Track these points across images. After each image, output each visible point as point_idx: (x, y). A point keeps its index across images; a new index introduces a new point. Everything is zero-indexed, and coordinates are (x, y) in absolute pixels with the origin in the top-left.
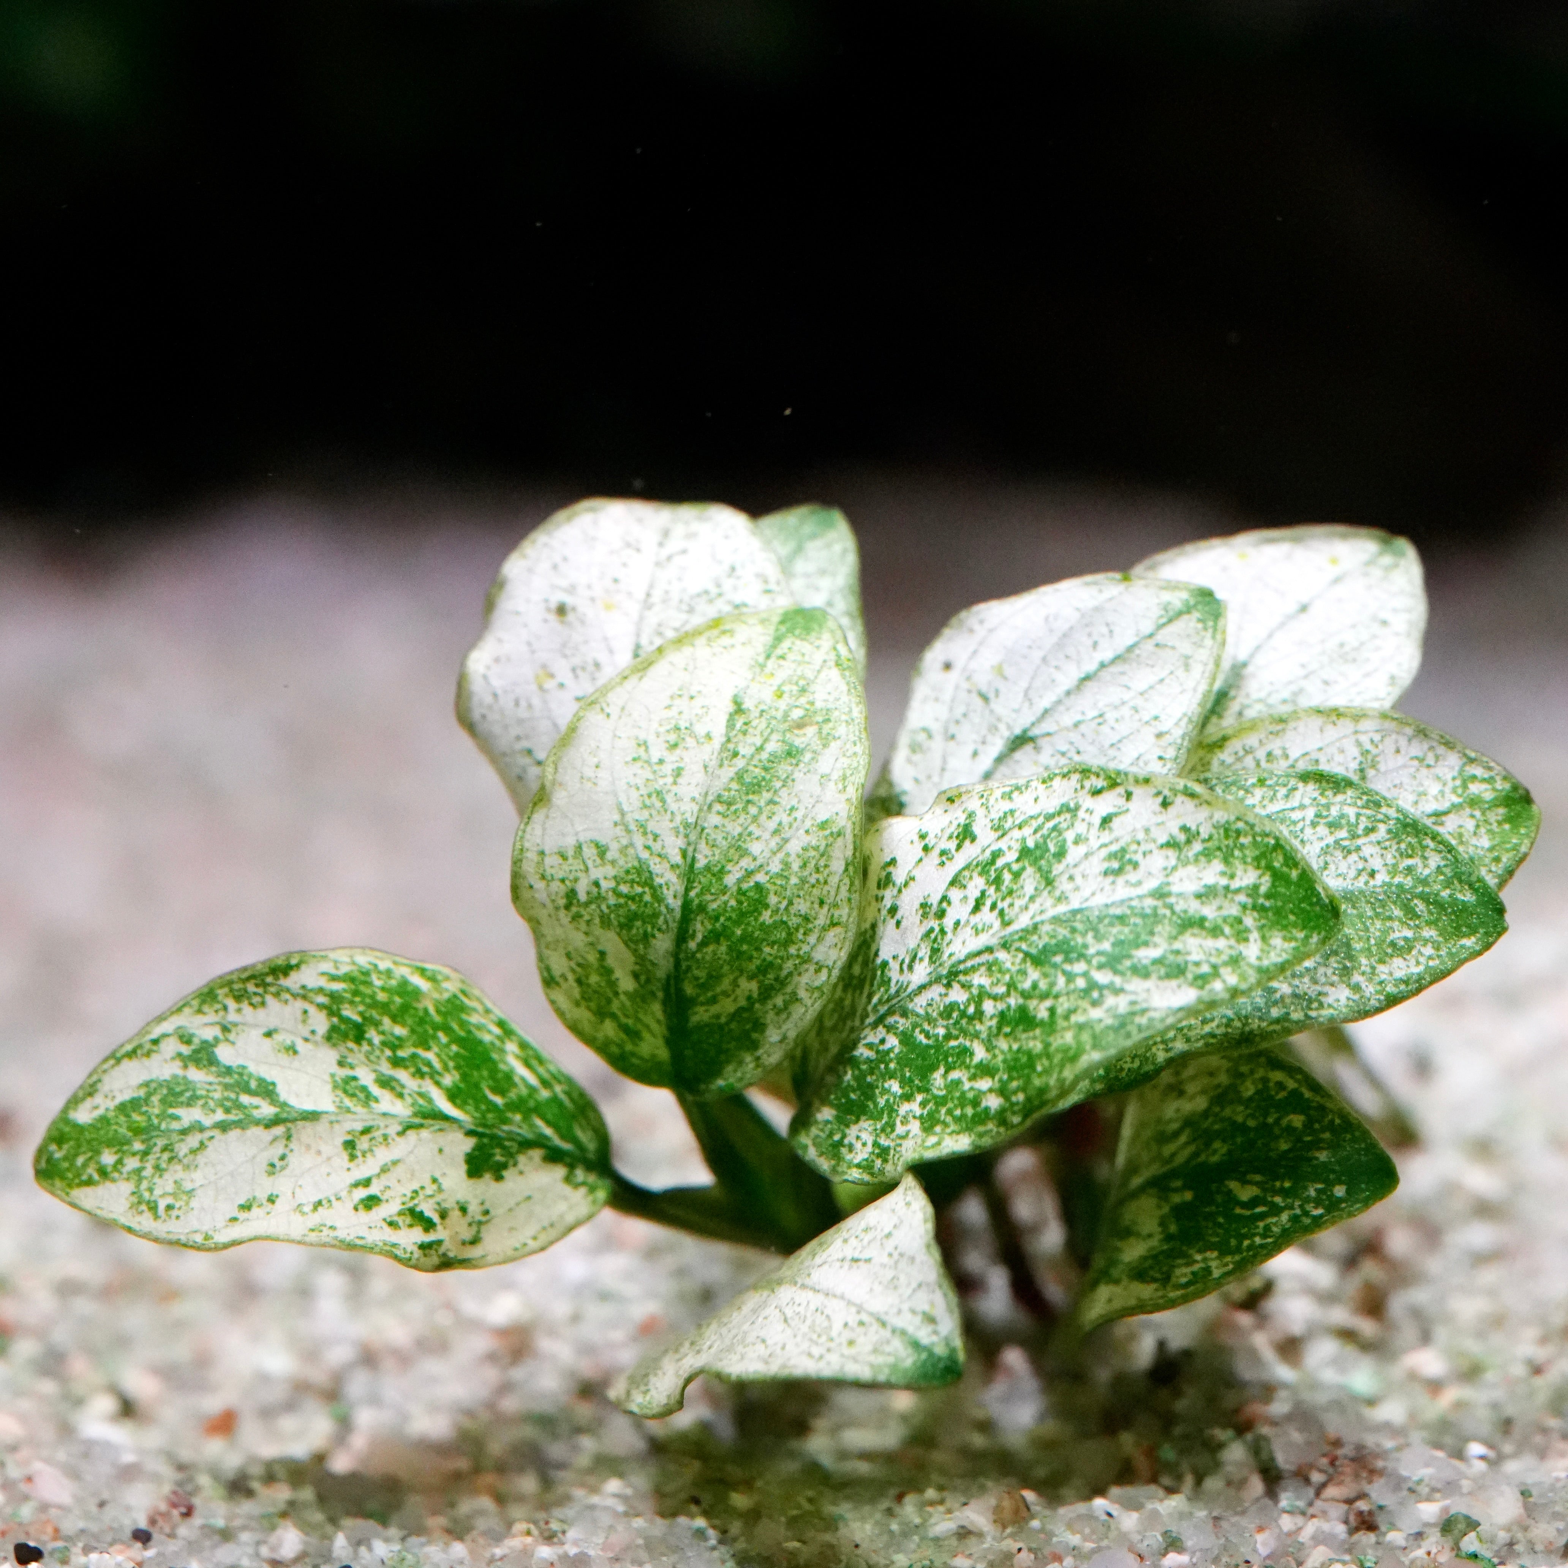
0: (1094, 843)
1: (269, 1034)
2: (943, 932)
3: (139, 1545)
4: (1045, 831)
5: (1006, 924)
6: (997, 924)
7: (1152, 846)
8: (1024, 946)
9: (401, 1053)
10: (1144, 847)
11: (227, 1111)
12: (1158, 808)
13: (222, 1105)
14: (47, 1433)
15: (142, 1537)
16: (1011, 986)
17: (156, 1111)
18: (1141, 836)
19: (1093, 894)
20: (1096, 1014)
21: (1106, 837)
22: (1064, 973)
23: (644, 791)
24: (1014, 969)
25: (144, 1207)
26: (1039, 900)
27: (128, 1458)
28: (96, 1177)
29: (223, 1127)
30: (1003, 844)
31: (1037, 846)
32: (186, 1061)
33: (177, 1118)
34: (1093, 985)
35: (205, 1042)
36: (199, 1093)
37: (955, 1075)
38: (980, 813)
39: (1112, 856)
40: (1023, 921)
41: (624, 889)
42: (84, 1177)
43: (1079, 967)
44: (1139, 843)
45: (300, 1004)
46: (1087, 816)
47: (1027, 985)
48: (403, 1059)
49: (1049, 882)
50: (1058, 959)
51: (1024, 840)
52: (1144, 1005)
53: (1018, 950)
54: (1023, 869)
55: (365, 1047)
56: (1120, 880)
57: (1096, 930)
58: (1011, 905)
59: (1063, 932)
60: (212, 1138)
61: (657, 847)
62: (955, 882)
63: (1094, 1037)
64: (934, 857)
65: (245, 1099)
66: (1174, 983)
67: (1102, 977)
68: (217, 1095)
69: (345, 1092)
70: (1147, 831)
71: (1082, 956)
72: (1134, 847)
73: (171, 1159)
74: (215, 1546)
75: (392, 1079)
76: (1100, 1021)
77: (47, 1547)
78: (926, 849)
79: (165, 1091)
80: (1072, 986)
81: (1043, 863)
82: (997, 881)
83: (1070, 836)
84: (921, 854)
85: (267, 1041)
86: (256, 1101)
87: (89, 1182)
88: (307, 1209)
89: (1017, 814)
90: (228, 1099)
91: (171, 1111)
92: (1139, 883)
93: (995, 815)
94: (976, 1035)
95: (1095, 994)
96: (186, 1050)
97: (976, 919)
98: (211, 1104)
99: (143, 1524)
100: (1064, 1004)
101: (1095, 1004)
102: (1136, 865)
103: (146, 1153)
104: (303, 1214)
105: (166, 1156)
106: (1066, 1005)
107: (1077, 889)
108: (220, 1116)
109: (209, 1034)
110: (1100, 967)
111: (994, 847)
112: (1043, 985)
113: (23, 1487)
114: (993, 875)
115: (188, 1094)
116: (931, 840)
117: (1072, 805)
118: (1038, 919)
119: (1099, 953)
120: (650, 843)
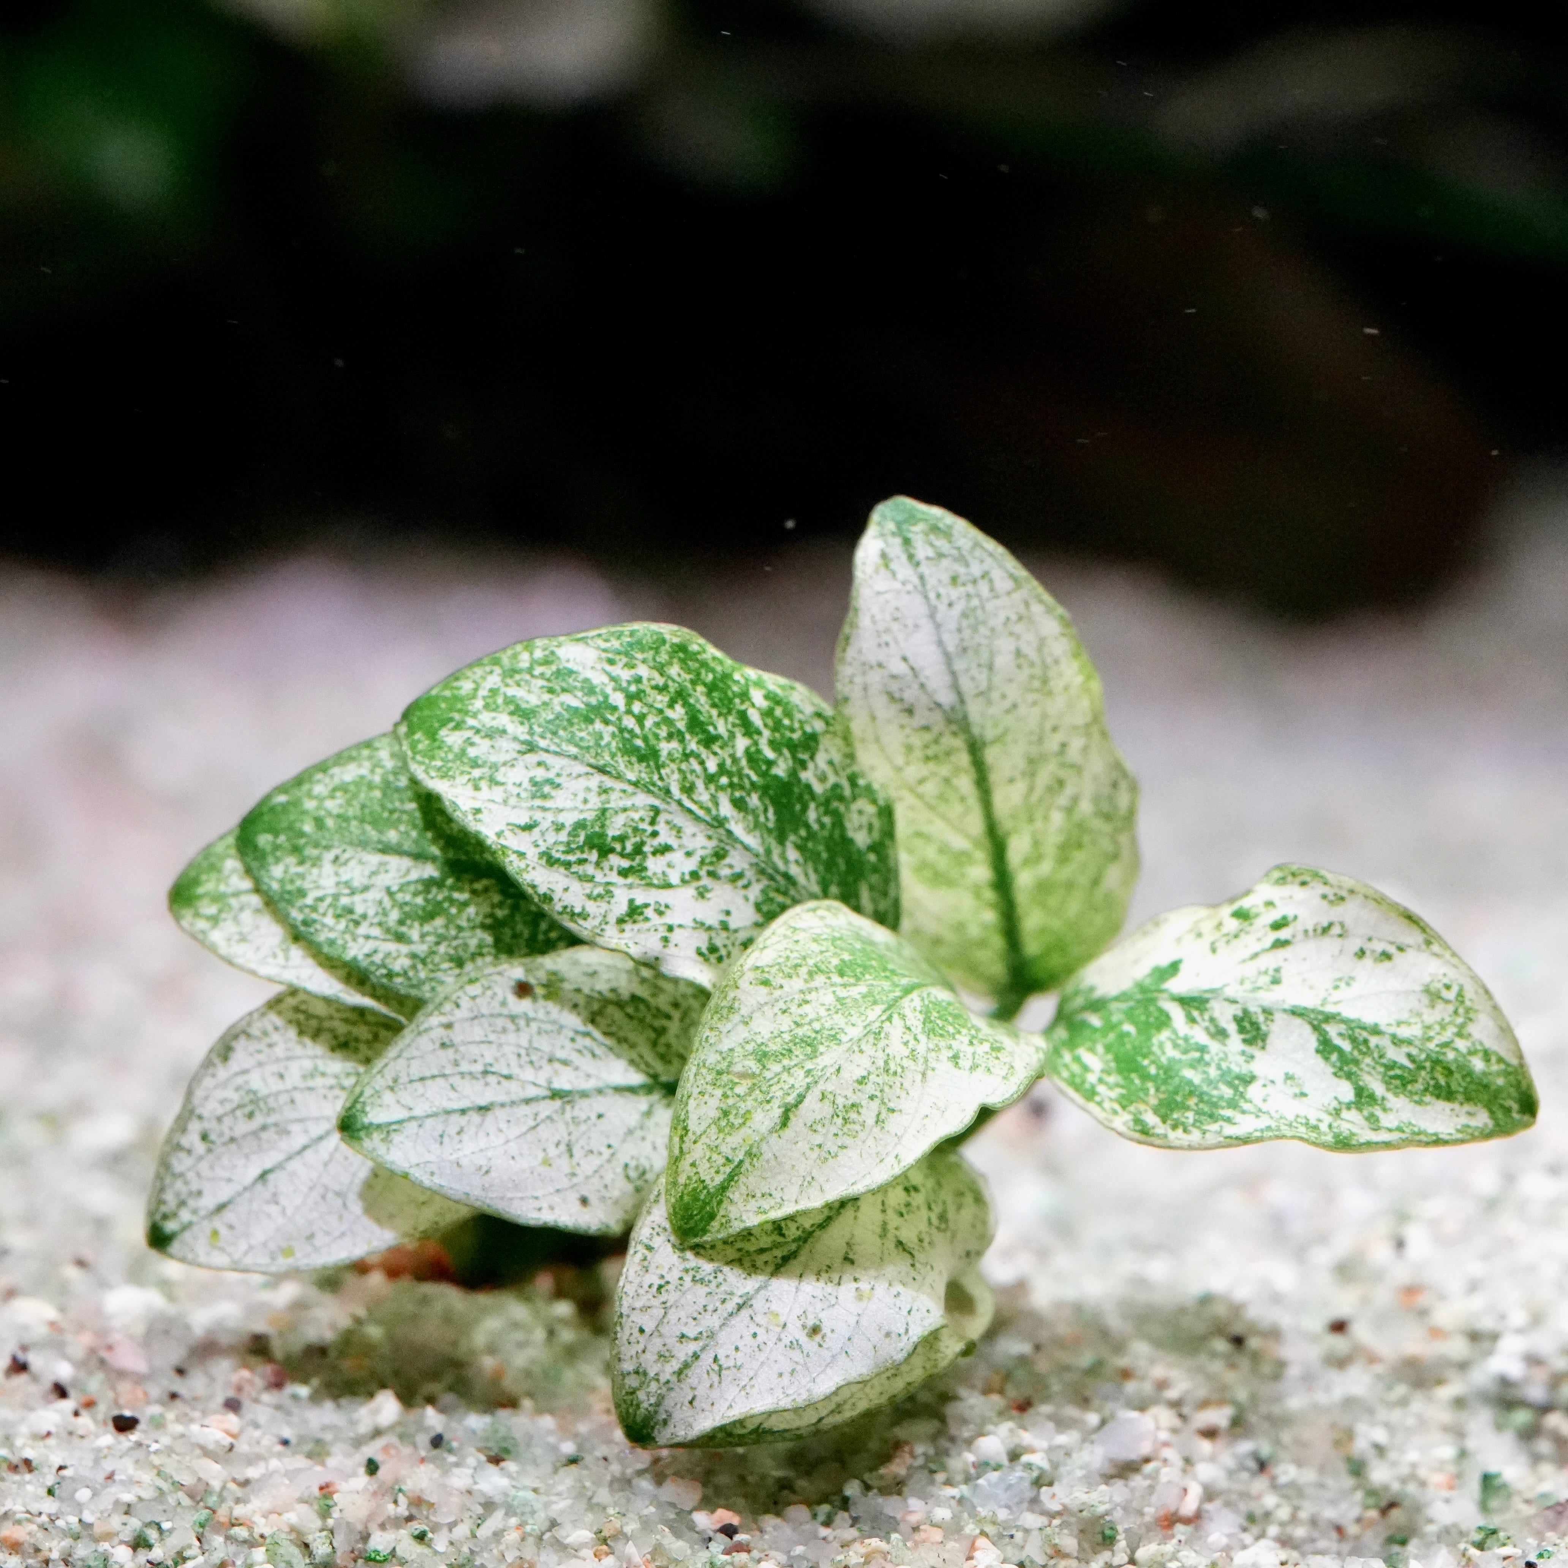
0: (550, 817)
1: (1303, 1095)
4: (579, 855)
5: (656, 811)
6: (662, 818)
7: (510, 788)
8: (656, 777)
9: (1197, 1055)
10: (516, 790)
11: (1366, 1041)
13: (1368, 1048)
16: (686, 756)
17: (1423, 1073)
18: (513, 800)
19: (579, 776)
20: (643, 671)
21: (538, 815)
22: (642, 726)
24: (674, 766)
25: (1468, 1003)
26: (621, 804)
28: (1493, 1059)
29: (1376, 1031)
30: (614, 877)
31: (592, 848)
32: (1381, 1102)
33: (1409, 1056)
34: (631, 698)
35: (1360, 1109)
36: (1382, 1070)
38: (612, 918)
39: (544, 797)
40: (643, 800)
42: (1502, 1066)
43: (629, 722)
44: (518, 796)
45: (1265, 1107)
46: (540, 842)
47: (674, 745)
48: (1197, 1050)
49: (604, 811)
50: (639, 743)
51: (598, 864)
52: (604, 655)
53: (661, 778)
54: (614, 838)
55: (1224, 1065)
56: (552, 774)
57: (598, 745)
58: (642, 820)
59: (621, 763)
60: (1389, 1025)
62: (668, 886)
63: (657, 651)
64: (669, 918)
65: (1346, 1046)
66: (570, 666)
67: (618, 699)
68: (1368, 1060)
69: (1258, 1029)
70: (505, 801)
71: (622, 730)
72: (524, 795)
73: (1429, 1027)
75: (1213, 1036)
76: (644, 661)
78: (670, 930)
79: (1409, 1087)
80: (645, 710)
81: (597, 829)
82: (638, 850)
83: (563, 837)
84: (676, 931)
85: (1305, 1091)
86: (1338, 1041)
87: (1500, 1060)
88: (1336, 930)
89: (588, 891)
90: (1360, 1051)
91: (1411, 1066)
92: (539, 764)
93: (604, 906)
94: (734, 757)
95: (633, 688)
96: (1378, 1111)
97: (673, 842)
98: (1376, 1055)
100: (661, 701)
101: (638, 680)
103: (1446, 1045)
104: (1342, 925)
105: (1432, 1033)
106: (659, 698)
107: (588, 789)
108: (1374, 1041)
109: (1352, 1115)
110: (615, 709)
111: (621, 880)
112: (663, 732)
114: (638, 859)
115: (1392, 1073)
116: (663, 932)
117: (544, 862)
118: (630, 789)
119: (607, 722)
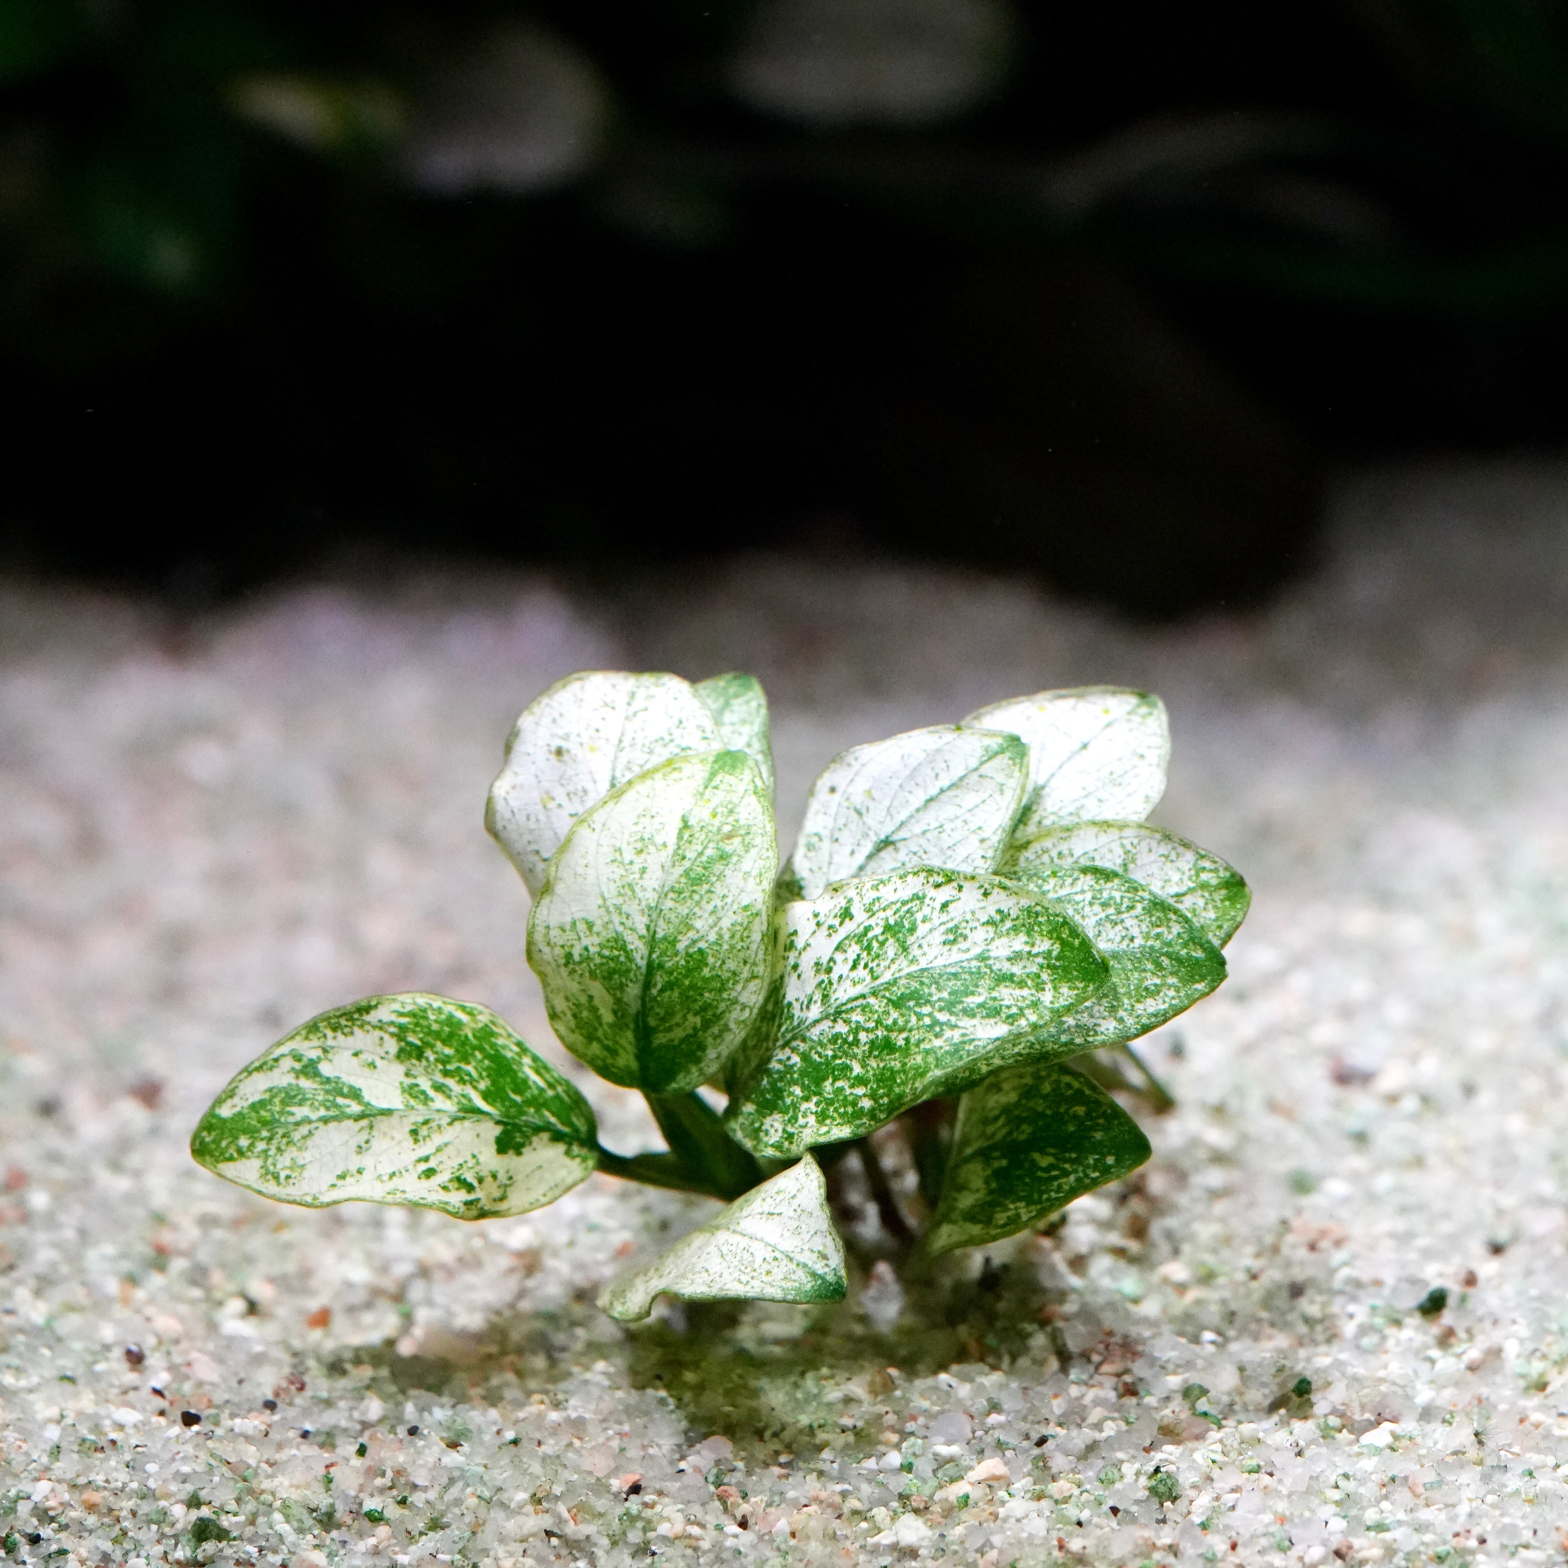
0: (936, 922)
1: (356, 1054)
2: (830, 983)
3: (269, 1412)
4: (902, 913)
5: (875, 978)
6: (868, 978)
7: (977, 924)
8: (887, 995)
9: (449, 1067)
10: (972, 924)
11: (328, 1109)
12: (981, 897)
13: (324, 1105)
14: (199, 1330)
15: (270, 1406)
16: (878, 1022)
17: (277, 1109)
18: (969, 917)
19: (936, 958)
20: (938, 1042)
21: (944, 917)
22: (916, 1013)
23: (619, 883)
24: (881, 1010)
25: (270, 1177)
26: (898, 962)
27: (258, 1348)
28: (235, 1155)
29: (325, 1120)
30: (872, 922)
31: (896, 923)
32: (298, 1073)
33: (293, 1114)
34: (935, 1022)
35: (311, 1060)
36: (307, 1096)
37: (839, 1084)
38: (856, 899)
39: (950, 930)
40: (887, 977)
41: (606, 952)
42: (227, 1155)
43: (926, 1010)
44: (967, 922)
45: (378, 1033)
46: (931, 903)
47: (890, 1022)
48: (450, 1071)
49: (905, 949)
50: (912, 1003)
51: (887, 919)
52: (972, 1037)
53: (884, 997)
54: (887, 939)
55: (424, 1063)
56: (955, 948)
57: (937, 983)
58: (878, 965)
59: (915, 985)
60: (317, 1128)
61: (629, 923)
62: (839, 948)
63: (937, 1059)
64: (824, 931)
65: (340, 1100)
66: (992, 1021)
67: (942, 1017)
68: (320, 1098)
69: (411, 1095)
70: (973, 913)
71: (928, 1002)
72: (964, 924)
73: (288, 1143)
74: (321, 1412)
75: (443, 1085)
76: (941, 1048)
77: (205, 1413)
78: (818, 924)
79: (283, 1095)
80: (921, 1023)
81: (900, 935)
82: (868, 948)
83: (919, 916)
84: (815, 927)
85: (355, 1059)
86: (347, 1102)
87: (231, 1159)
88: (385, 1178)
89: (882, 901)
90: (328, 1101)
91: (288, 1109)
92: (968, 950)
93: (867, 901)
94: (855, 1056)
95: (937, 1029)
96: (298, 1066)
97: (853, 974)
98: (316, 1103)
99: (270, 1396)
100: (915, 1036)
101: (937, 1036)
102: (965, 938)
103: (270, 1139)
104: (382, 1182)
105: (285, 1140)
106: (917, 1037)
107: (924, 954)
108: (322, 1112)
109: (314, 1054)
110: (941, 1010)
111: (866, 924)
112: (901, 1022)
113: (184, 1370)
114: (866, 944)
115: (299, 1097)
116: (821, 918)
117: (921, 894)
118: (897, 975)
119: (940, 1000)
120: (624, 920)
